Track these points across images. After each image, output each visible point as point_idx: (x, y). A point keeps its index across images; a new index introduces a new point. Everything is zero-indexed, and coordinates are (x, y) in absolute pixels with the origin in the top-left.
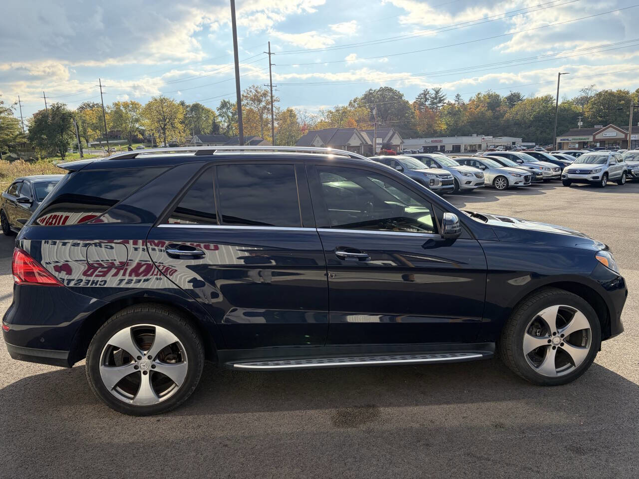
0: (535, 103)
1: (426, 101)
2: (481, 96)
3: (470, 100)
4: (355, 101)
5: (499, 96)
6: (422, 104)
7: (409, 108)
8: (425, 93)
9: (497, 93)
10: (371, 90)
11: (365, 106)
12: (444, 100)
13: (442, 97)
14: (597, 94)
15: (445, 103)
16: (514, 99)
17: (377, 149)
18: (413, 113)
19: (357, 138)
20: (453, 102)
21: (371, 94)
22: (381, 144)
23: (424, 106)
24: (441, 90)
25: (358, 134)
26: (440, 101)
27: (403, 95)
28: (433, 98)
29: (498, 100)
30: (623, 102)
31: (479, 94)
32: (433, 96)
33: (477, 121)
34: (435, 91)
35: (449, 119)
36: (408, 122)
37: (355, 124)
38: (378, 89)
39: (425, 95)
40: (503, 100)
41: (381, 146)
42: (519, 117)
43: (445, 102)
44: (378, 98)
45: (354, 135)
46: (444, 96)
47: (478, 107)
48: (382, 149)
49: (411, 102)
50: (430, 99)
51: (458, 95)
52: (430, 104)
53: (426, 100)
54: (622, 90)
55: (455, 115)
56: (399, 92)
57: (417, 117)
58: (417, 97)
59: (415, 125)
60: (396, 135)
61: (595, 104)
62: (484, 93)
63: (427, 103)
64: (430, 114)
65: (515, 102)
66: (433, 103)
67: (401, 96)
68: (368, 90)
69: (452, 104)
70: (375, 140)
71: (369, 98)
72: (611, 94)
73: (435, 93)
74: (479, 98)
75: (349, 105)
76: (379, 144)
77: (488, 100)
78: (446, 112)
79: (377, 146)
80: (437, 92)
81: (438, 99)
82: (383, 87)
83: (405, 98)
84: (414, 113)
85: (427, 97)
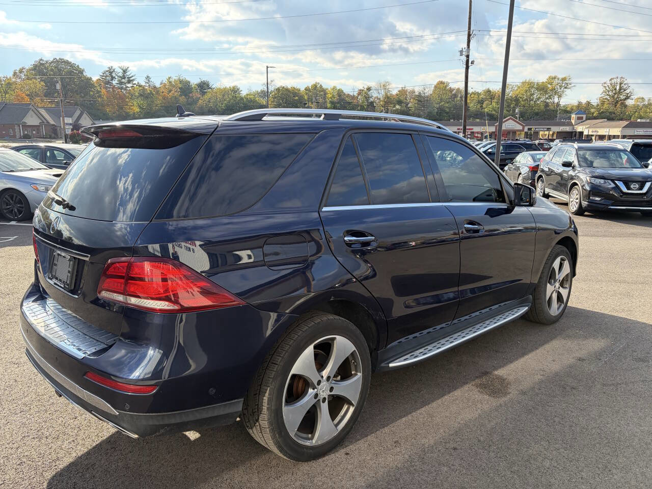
0: (224, 92)
1: (112, 80)
2: (172, 80)
3: (161, 84)
4: (21, 71)
5: (189, 82)
6: (108, 83)
7: (92, 86)
8: (111, 71)
9: (188, 79)
10: (41, 60)
11: (35, 78)
12: (133, 80)
13: (131, 77)
14: (276, 89)
15: (135, 84)
16: (204, 86)
17: (67, 130)
18: (98, 92)
19: (34, 115)
20: (143, 84)
21: (41, 64)
22: (71, 124)
23: (111, 85)
24: (129, 69)
25: (36, 111)
26: (129, 82)
27: (83, 70)
28: (120, 77)
29: (189, 86)
30: (297, 98)
31: (170, 78)
32: (121, 74)
33: (171, 106)
34: (122, 70)
35: (140, 101)
36: (95, 102)
37: (27, 99)
38: (52, 60)
39: (111, 73)
40: (194, 87)
41: (71, 127)
42: (211, 105)
43: (134, 82)
44: (52, 70)
45: (31, 111)
46: (132, 76)
47: (170, 91)
48: (72, 130)
49: (95, 79)
50: (116, 77)
51: (148, 77)
52: (117, 84)
53: (113, 78)
54: (295, 87)
55: (147, 97)
56: (78, 66)
57: (105, 97)
58: (102, 74)
59: (103, 106)
60: (85, 115)
61: (275, 98)
62: (174, 78)
63: (115, 82)
64: (119, 95)
65: (205, 89)
66: (121, 83)
67: (81, 72)
68: (38, 59)
69: (142, 86)
70: (64, 120)
71: (40, 69)
72: (287, 90)
73: (122, 71)
74: (170, 82)
75: (14, 75)
76: (67, 124)
77: (180, 86)
78: (137, 94)
79: (67, 127)
80: (125, 71)
81: (126, 79)
82: (58, 59)
83: (88, 74)
84: (100, 92)
85: (114, 75)
